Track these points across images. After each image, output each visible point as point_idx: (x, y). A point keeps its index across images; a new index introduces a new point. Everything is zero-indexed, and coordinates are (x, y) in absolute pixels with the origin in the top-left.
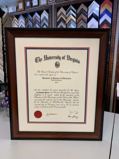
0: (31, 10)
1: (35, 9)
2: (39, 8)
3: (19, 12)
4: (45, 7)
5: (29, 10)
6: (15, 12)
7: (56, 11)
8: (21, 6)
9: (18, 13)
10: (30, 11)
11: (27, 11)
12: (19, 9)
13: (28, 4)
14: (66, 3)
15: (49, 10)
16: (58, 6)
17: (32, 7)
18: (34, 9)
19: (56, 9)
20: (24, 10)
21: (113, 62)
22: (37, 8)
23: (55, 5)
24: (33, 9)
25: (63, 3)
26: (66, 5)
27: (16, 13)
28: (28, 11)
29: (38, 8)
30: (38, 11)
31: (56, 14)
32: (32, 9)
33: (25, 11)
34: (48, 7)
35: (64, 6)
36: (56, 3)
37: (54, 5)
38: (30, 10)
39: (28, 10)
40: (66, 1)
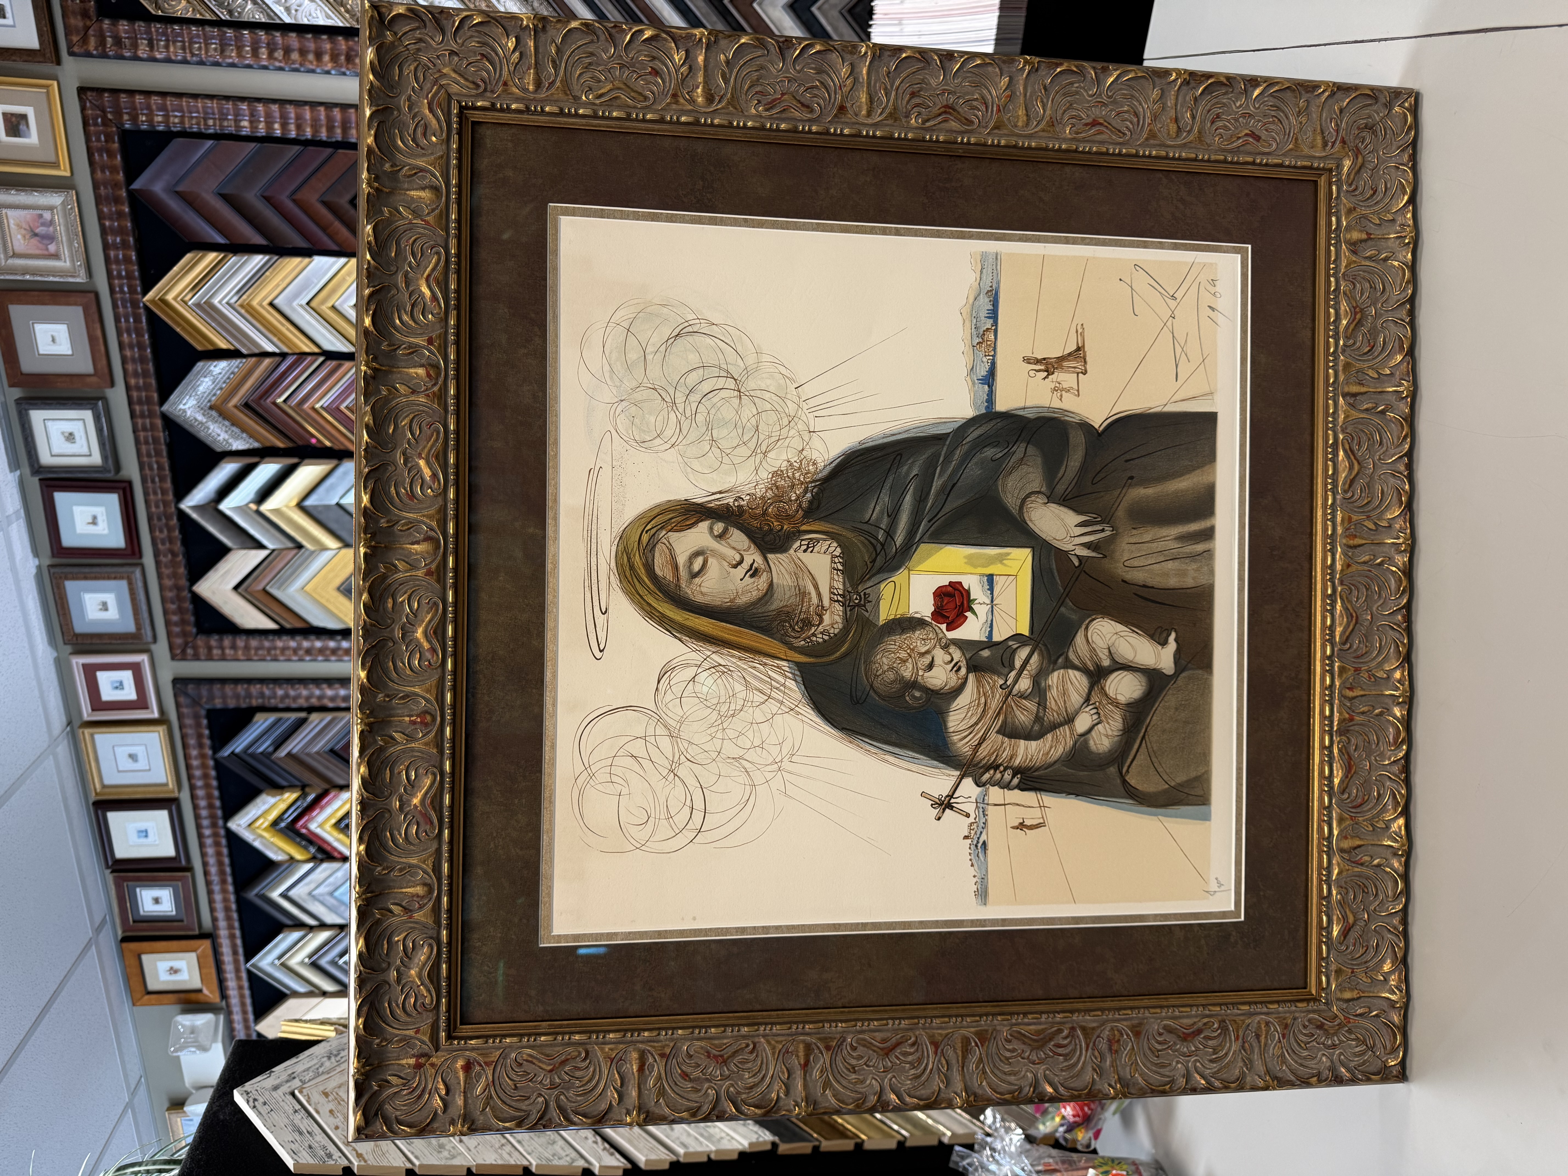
0: (213, 870)
1: (200, 836)
2: (193, 797)
3: (231, 984)
4: (192, 742)
5: (210, 892)
6: (229, 1023)
7: (227, 641)
8: (174, 971)
9: (233, 993)
10: (216, 888)
11: (220, 915)
12: (196, 983)
13: (157, 901)
14: (157, 554)
15: (218, 704)
16: (183, 622)
17: (189, 869)
18: (202, 845)
19: (213, 641)
20: (211, 936)
22: (197, 817)
23: (171, 648)
24: (203, 855)
25: (160, 576)
26: (178, 547)
27: (237, 1017)
28: (218, 897)
29: (195, 807)
30: (224, 807)
31: (254, 643)
32: (205, 864)
33: (223, 933)
34: (188, 721)
35: (182, 570)
36: (155, 639)
37: (173, 657)
38: (215, 878)
39: (211, 902)
40: (141, 556)
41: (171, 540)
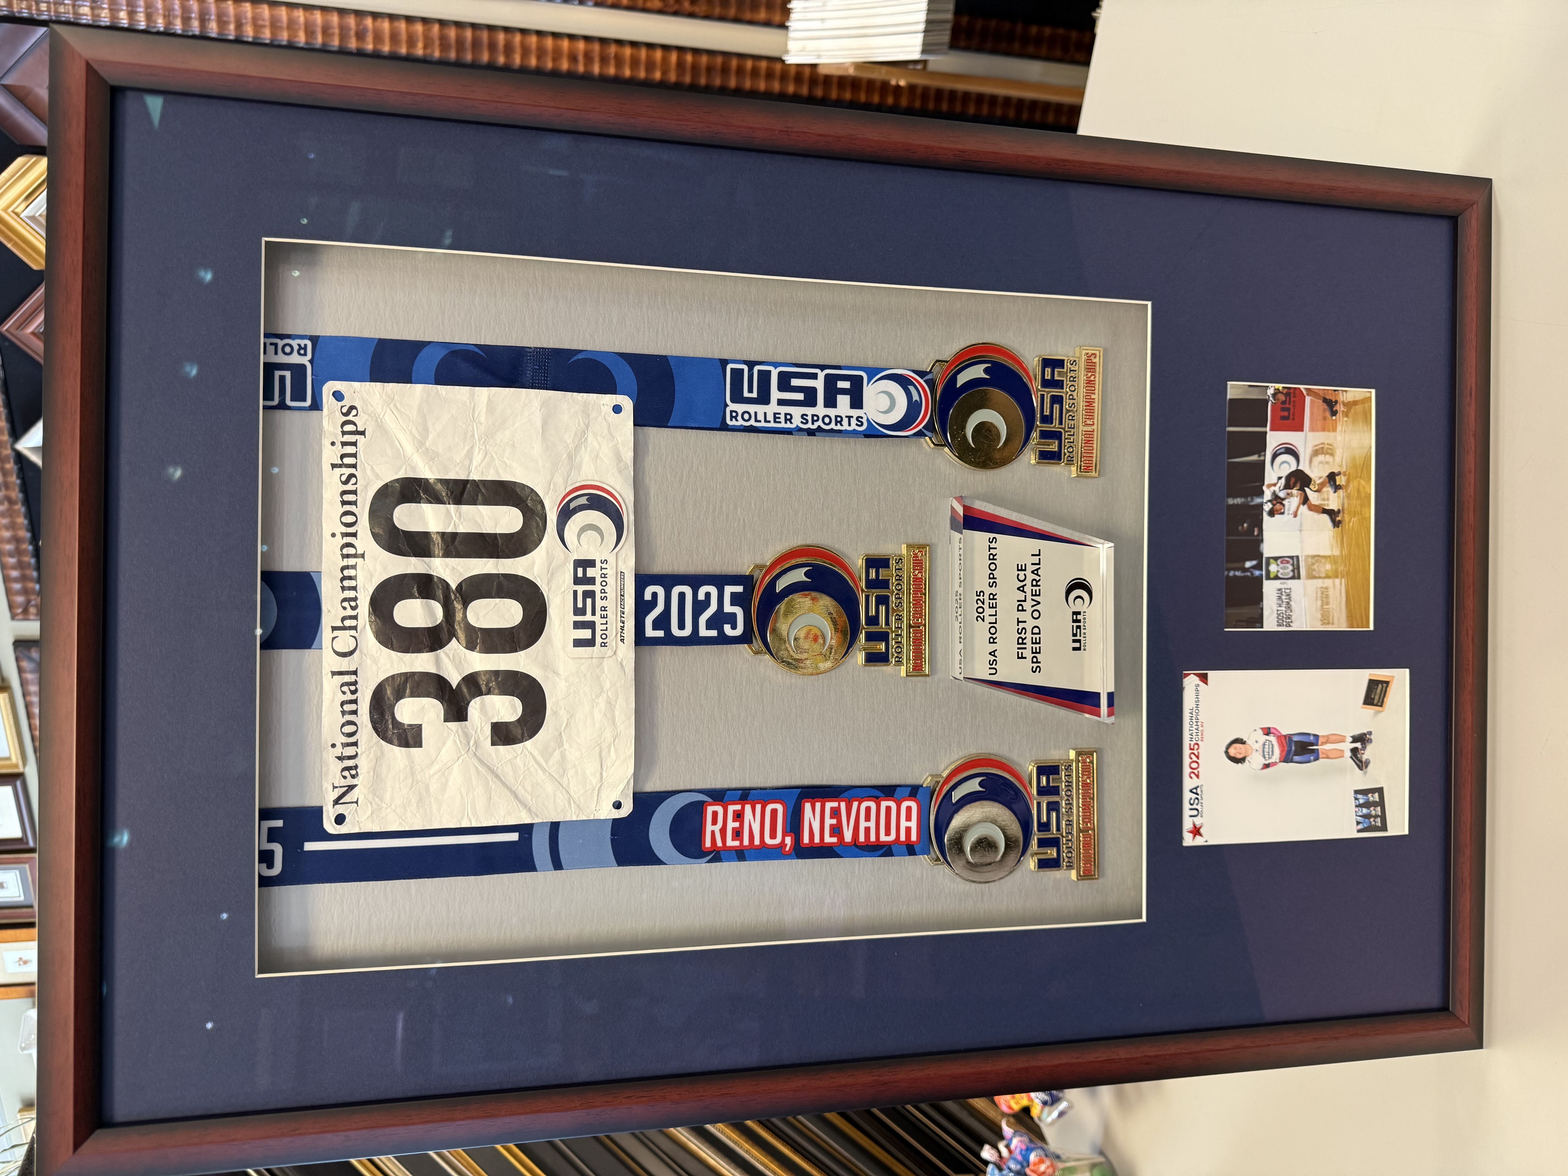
8: (23, 962)
13: (2, 885)
16: (23, 578)
21: (587, 39)
23: (11, 606)
26: (16, 493)
34: (33, 688)
37: (13, 617)
41: (7, 486)
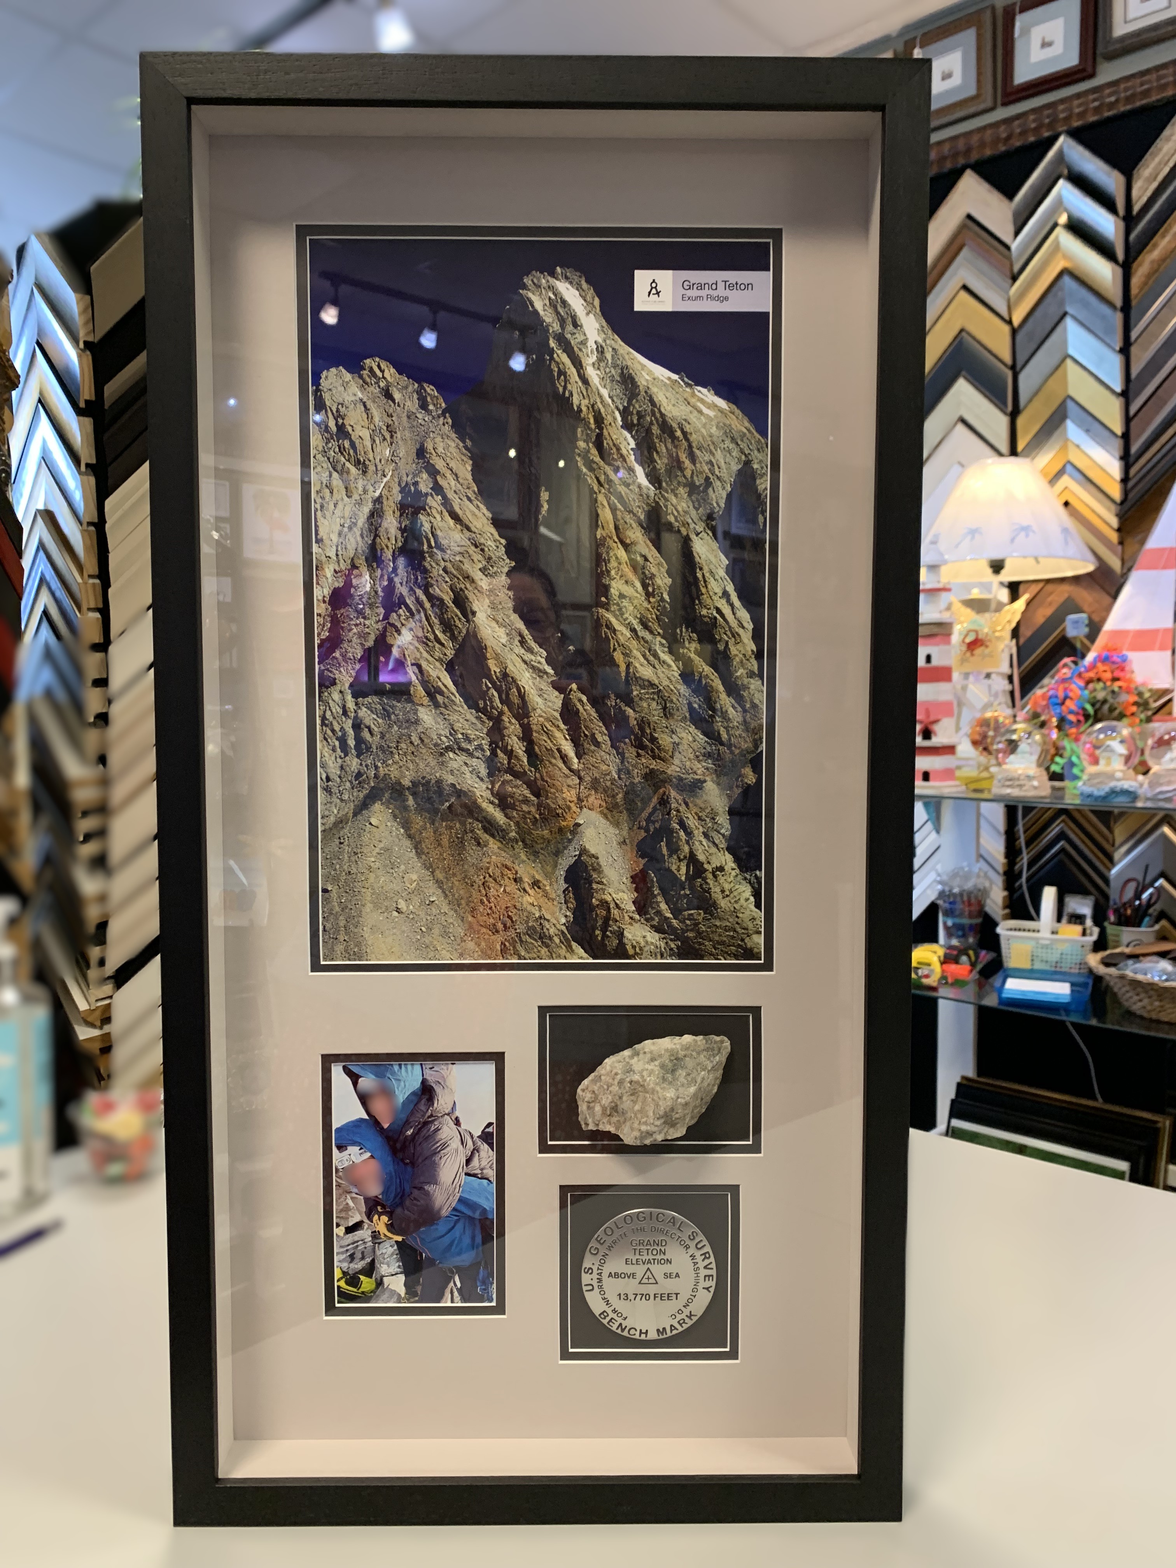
14: (1007, 121)
25: (982, 130)
26: (1017, 143)
40: (1005, 104)
41: (1023, 133)
